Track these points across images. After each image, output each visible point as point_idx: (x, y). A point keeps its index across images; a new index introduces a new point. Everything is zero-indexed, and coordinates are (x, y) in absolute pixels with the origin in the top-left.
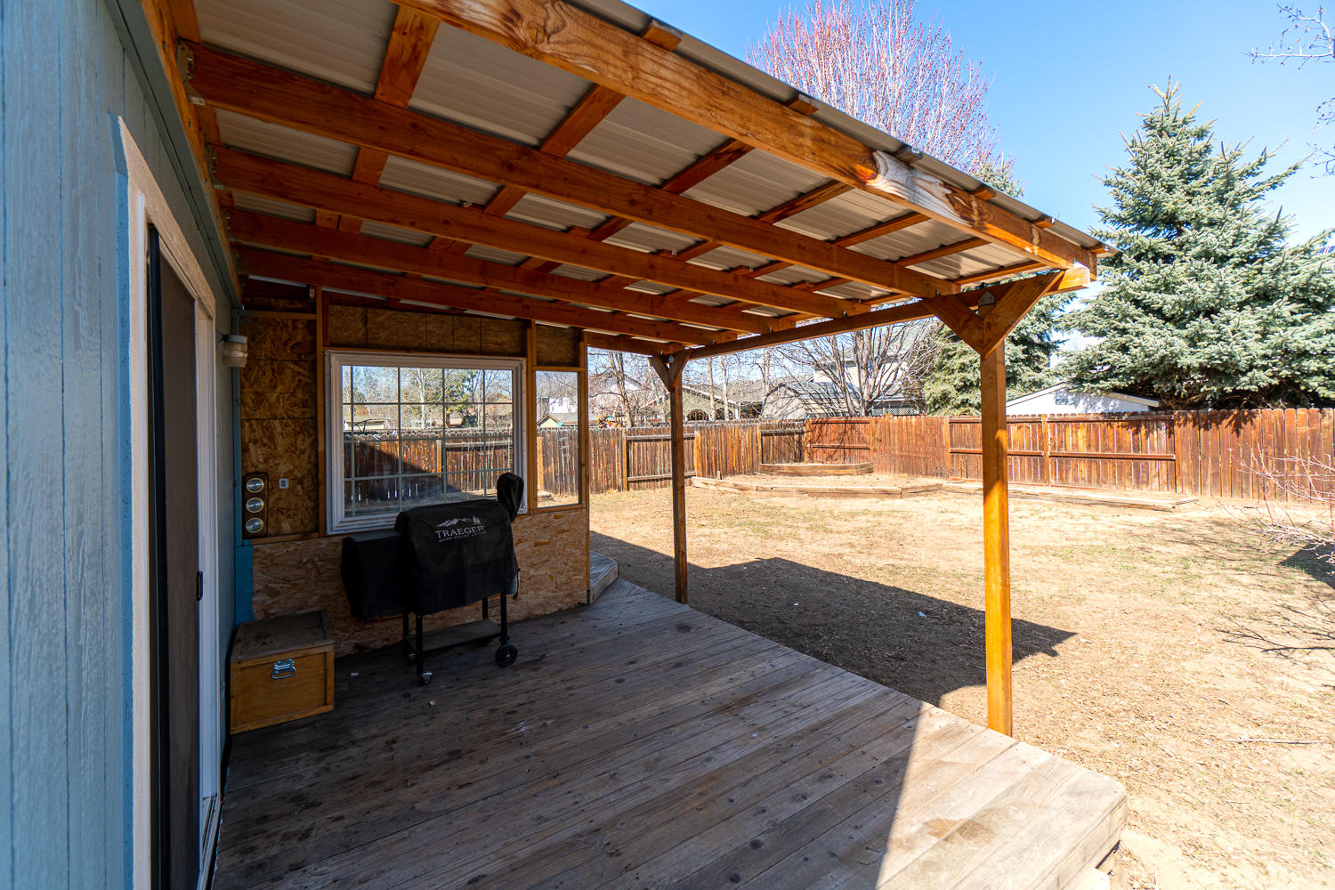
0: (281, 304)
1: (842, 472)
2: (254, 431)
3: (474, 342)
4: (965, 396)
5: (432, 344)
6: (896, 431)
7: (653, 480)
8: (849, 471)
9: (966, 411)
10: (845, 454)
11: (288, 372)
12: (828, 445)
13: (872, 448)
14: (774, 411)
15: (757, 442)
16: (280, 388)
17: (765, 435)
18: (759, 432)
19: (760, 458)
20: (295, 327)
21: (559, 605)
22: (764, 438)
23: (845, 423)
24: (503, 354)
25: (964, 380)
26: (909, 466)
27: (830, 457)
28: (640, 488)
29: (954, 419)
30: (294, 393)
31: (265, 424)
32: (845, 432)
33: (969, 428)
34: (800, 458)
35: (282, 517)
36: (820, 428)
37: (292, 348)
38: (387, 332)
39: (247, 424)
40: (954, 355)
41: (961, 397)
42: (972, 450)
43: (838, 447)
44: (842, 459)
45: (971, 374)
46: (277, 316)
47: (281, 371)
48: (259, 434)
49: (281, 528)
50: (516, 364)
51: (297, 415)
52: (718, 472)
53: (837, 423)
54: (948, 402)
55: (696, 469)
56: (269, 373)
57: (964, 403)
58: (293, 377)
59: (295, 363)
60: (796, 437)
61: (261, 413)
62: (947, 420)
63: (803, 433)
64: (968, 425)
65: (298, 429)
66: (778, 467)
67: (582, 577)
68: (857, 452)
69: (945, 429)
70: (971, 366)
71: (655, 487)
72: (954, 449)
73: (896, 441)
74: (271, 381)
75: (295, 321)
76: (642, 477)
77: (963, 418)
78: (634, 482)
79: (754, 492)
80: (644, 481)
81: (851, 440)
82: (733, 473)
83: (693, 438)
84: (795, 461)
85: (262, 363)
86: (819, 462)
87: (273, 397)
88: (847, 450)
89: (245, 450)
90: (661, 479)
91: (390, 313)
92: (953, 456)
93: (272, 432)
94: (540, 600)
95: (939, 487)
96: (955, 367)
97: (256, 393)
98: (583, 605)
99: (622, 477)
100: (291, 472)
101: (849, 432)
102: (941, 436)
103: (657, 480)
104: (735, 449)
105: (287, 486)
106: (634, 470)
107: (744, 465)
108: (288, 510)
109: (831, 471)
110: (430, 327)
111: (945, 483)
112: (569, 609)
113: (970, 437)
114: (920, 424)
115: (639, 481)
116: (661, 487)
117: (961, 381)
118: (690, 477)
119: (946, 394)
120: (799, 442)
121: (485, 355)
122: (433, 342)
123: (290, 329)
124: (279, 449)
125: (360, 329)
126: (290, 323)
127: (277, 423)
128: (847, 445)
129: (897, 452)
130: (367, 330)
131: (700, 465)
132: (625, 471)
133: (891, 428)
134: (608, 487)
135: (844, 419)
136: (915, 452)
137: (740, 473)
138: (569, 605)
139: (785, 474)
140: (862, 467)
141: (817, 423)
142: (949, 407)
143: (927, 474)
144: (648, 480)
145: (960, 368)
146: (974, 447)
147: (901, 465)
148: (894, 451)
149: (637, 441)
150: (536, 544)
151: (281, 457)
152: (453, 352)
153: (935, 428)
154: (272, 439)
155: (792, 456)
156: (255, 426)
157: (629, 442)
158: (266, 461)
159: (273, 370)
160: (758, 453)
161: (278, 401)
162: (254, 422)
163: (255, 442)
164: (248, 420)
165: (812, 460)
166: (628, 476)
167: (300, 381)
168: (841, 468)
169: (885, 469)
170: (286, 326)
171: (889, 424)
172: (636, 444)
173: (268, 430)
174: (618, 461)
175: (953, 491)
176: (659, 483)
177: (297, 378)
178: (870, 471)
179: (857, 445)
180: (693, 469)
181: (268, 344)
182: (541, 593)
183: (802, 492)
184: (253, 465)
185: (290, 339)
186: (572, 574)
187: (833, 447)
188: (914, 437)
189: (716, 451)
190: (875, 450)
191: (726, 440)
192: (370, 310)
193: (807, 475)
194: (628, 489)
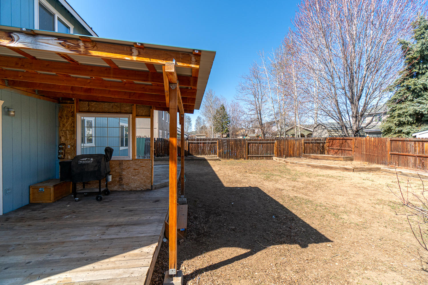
0: (69, 102)
1: (336, 159)
2: (62, 133)
3: (118, 110)
4: (400, 129)
5: (106, 111)
6: (364, 144)
7: (258, 157)
8: (340, 159)
9: (400, 136)
10: (342, 152)
11: (70, 119)
12: (335, 148)
13: (353, 150)
14: (317, 134)
15: (302, 145)
16: (68, 123)
17: (306, 143)
18: (303, 142)
19: (303, 152)
20: (72, 108)
21: (141, 188)
22: (305, 144)
23: (343, 139)
24: (127, 113)
25: (399, 121)
26: (370, 159)
27: (336, 153)
28: (252, 159)
29: (393, 139)
30: (71, 124)
31: (65, 131)
32: (343, 143)
33: (400, 143)
34: (322, 152)
35: (68, 155)
36: (332, 141)
37: (71, 113)
38: (94, 108)
39: (61, 132)
40: (396, 110)
41: (397, 129)
42: (402, 153)
43: (339, 149)
44: (341, 154)
45: (404, 119)
46: (68, 105)
47: (68, 119)
48: (64, 134)
49: (68, 157)
50: (128, 116)
51: (72, 130)
52: (284, 156)
53: (339, 139)
54: (391, 131)
55: (275, 154)
56: (66, 119)
57: (400, 132)
58: (71, 120)
59: (72, 116)
60: (321, 145)
61: (64, 129)
62: (389, 140)
63: (325, 143)
64: (400, 142)
65: (72, 133)
66: (309, 156)
67: (149, 181)
68: (347, 152)
69: (388, 144)
70: (404, 114)
71: (258, 159)
72: (392, 153)
73: (364, 148)
74: (66, 121)
75: (72, 106)
76: (253, 155)
77: (397, 139)
78: (251, 157)
79: (290, 164)
80: (254, 157)
81: (345, 147)
82: (291, 156)
83: (274, 143)
84: (320, 154)
85: (64, 117)
86: (332, 155)
87: (67, 125)
88: (343, 151)
89: (61, 138)
90: (261, 157)
91: (95, 103)
92: (391, 156)
93: (66, 134)
94: (135, 186)
95: (378, 169)
96: (396, 115)
97: (63, 124)
98: (150, 190)
99: (246, 155)
100: (71, 144)
101: (344, 143)
102: (386, 146)
103: (259, 157)
104: (292, 148)
105: (70, 147)
106: (251, 153)
107: (296, 154)
108: (70, 153)
109: (332, 159)
110: (106, 106)
111: (382, 167)
112: (145, 190)
113: (401, 147)
114: (375, 141)
115: (252, 157)
116: (261, 159)
117: (397, 121)
118: (272, 157)
119: (390, 128)
120: (323, 147)
121: (121, 114)
122: (107, 110)
123: (71, 108)
124: (68, 138)
125: (87, 107)
126: (70, 106)
127: (67, 132)
128: (343, 148)
129: (364, 152)
130: (89, 108)
131: (276, 153)
132: (247, 153)
133: (362, 142)
134: (240, 158)
135: (342, 138)
136: (373, 153)
137: (294, 157)
138: (145, 189)
139: (312, 158)
140: (347, 158)
141: (331, 139)
142: (392, 133)
143: (378, 163)
144: (256, 157)
145: (398, 116)
146: (403, 152)
147: (366, 158)
148: (363, 152)
149: (252, 143)
150: (134, 169)
151: (68, 140)
152: (112, 113)
153: (384, 143)
154: (66, 135)
155: (319, 152)
156: (63, 132)
157: (249, 144)
158: (65, 141)
159: (67, 118)
160: (302, 150)
161: (68, 126)
162: (62, 131)
163: (63, 136)
164: (61, 131)
165: (328, 153)
166: (248, 154)
167: (73, 121)
168: (336, 158)
169: (359, 159)
170: (70, 107)
171: (361, 141)
172: (251, 144)
173: (65, 133)
174: (244, 150)
175: (386, 171)
176: (260, 158)
177: (72, 121)
178: (352, 160)
179: (347, 149)
180: (274, 154)
181: (66, 112)
182: (136, 184)
183: (308, 165)
184: (62, 142)
185: (71, 111)
186: (146, 180)
187: (337, 149)
188: (372, 147)
189: (283, 148)
190: (354, 151)
191: (288, 144)
192: (90, 102)
193: (321, 159)
194: (248, 159)
